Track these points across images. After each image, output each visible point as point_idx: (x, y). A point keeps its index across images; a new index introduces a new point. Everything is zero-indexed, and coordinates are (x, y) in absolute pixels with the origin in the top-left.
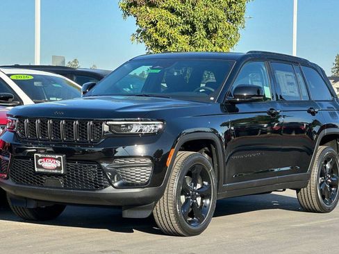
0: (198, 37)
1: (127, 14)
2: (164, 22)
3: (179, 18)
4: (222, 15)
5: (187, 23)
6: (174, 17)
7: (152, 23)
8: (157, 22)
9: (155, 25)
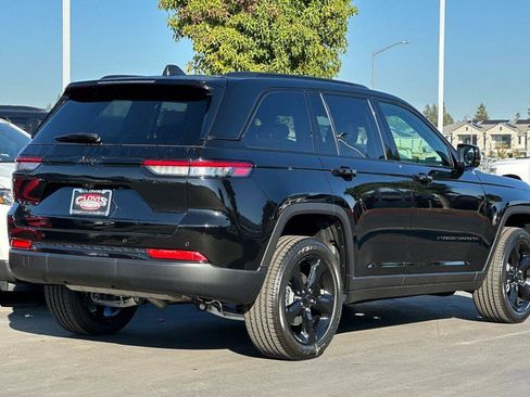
0: (278, 65)
1: (179, 34)
2: (230, 45)
3: (251, 39)
4: (310, 34)
5: (262, 46)
6: (242, 38)
7: (212, 46)
8: (220, 45)
9: (218, 49)
